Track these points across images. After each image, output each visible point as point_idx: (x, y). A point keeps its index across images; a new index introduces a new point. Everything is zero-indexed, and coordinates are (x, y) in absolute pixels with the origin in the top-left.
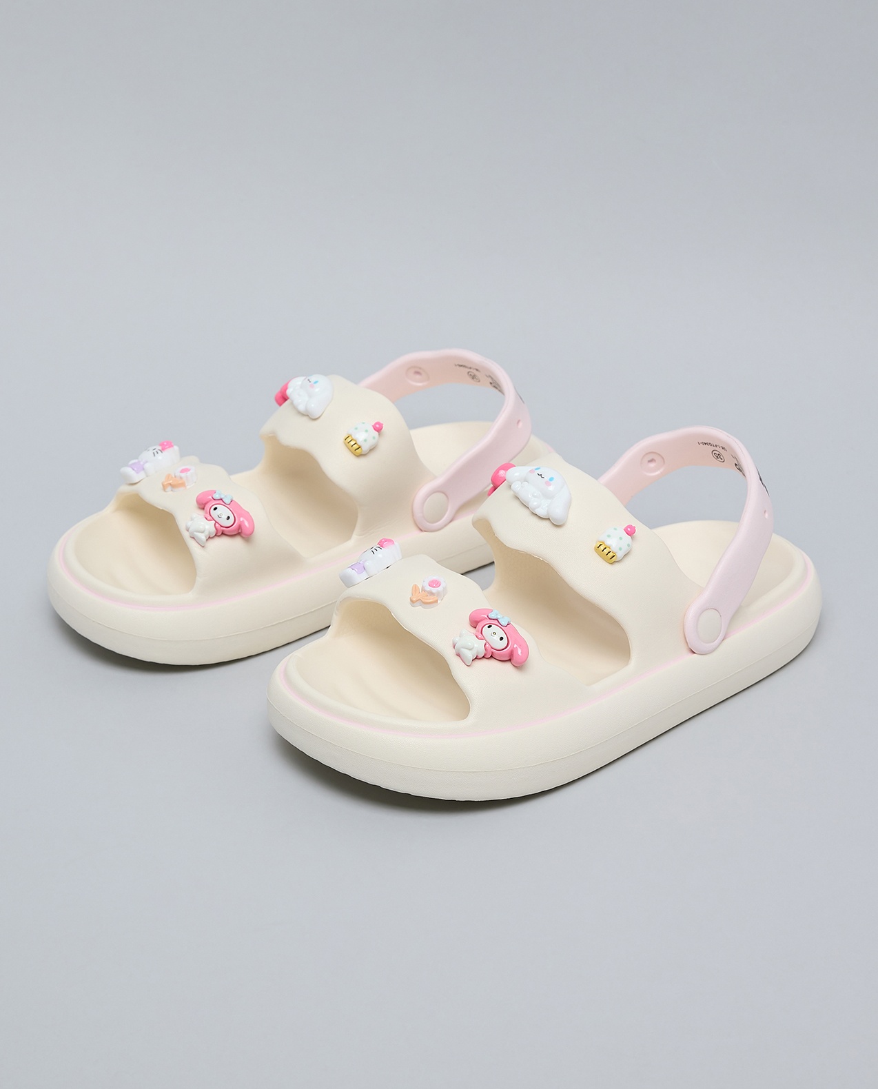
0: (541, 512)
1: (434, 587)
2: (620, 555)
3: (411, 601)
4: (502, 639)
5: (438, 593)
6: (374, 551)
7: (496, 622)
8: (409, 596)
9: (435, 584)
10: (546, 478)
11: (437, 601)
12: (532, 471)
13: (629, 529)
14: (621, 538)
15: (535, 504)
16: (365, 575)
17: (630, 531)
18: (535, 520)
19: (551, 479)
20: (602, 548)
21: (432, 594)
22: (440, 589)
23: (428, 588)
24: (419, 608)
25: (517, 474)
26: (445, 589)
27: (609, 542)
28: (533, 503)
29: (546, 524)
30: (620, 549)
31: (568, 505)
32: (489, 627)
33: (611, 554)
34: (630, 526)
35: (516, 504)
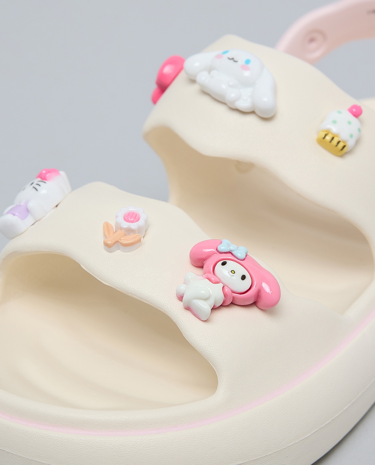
0: (244, 104)
1: (132, 222)
2: (350, 143)
3: (106, 244)
4: (243, 278)
5: (139, 230)
6: (37, 187)
7: (229, 256)
8: (100, 240)
9: (132, 217)
10: (241, 62)
11: (139, 241)
12: (219, 57)
13: (354, 110)
14: (349, 123)
15: (233, 95)
16: (30, 220)
17: (356, 112)
18: (236, 116)
19: (248, 62)
20: (328, 138)
21: (129, 231)
22: (141, 223)
23: (125, 225)
24: (119, 253)
25: (197, 64)
26: (146, 221)
27: (334, 129)
28: (231, 95)
29: (251, 119)
30: (351, 136)
31: (275, 91)
32: (224, 264)
33: (341, 145)
34: (355, 107)
35: (206, 100)
